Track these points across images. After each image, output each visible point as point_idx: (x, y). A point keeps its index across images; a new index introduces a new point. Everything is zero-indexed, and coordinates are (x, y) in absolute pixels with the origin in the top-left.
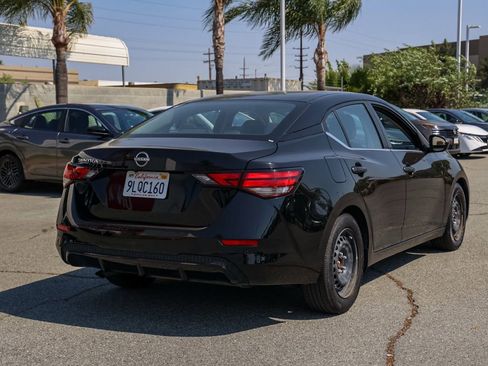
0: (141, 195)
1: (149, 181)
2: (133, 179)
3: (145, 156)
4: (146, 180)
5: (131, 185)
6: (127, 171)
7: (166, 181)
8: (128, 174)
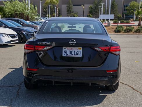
0: (71, 56)
1: (74, 50)
2: (66, 50)
3: (74, 41)
4: (72, 50)
5: (66, 52)
6: (62, 47)
7: (81, 50)
8: (63, 48)
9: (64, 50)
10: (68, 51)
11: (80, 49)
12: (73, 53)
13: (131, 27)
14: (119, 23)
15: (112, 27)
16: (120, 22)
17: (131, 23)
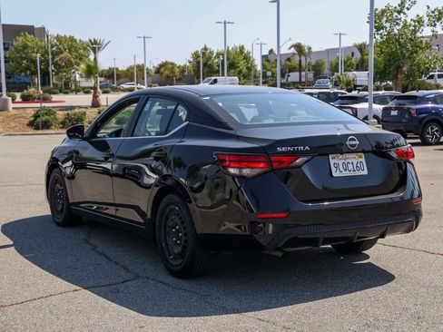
0: (347, 174)
1: (350, 161)
2: (336, 161)
3: (355, 140)
4: (347, 161)
5: (337, 166)
6: (328, 155)
7: (363, 160)
8: (331, 157)
9: (332, 162)
10: (341, 162)
11: (361, 157)
12: (350, 167)
13: (73, 111)
14: (18, 99)
15: (15, 112)
16: (22, 97)
17: (53, 100)
